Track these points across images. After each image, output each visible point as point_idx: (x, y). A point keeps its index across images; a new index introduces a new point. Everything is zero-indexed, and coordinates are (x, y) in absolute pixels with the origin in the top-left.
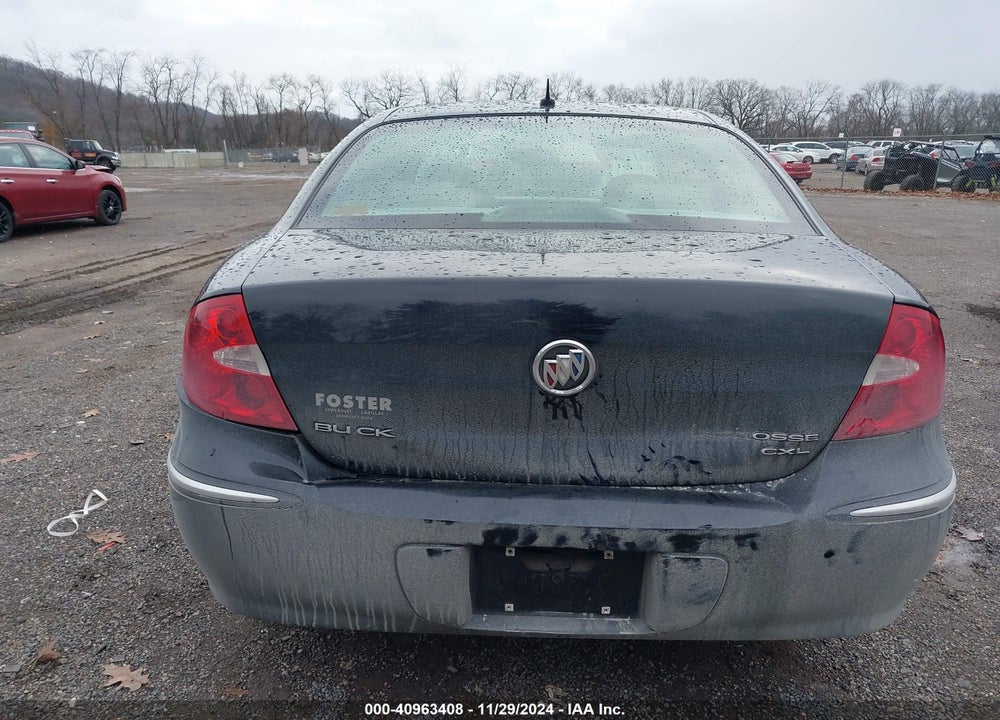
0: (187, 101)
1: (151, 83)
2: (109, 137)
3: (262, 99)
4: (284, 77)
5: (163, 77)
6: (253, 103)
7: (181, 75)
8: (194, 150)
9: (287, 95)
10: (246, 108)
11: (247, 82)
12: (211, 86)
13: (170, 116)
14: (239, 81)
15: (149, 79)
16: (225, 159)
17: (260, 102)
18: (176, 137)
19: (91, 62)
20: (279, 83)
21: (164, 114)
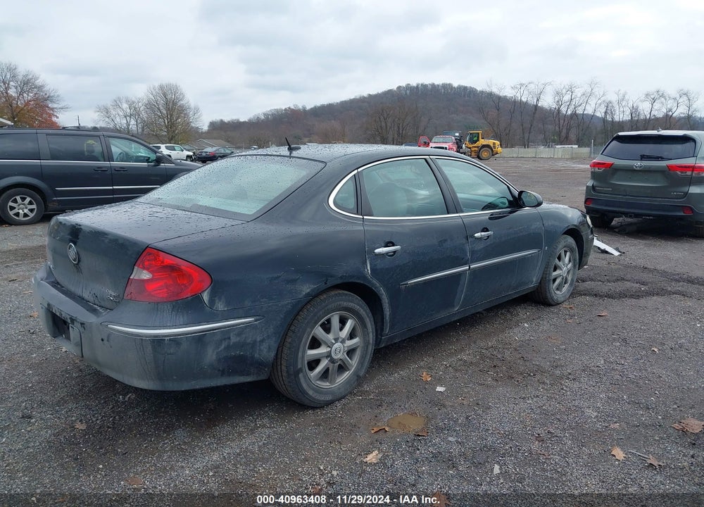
0: (580, 111)
1: (558, 102)
2: (524, 138)
3: (637, 110)
4: (658, 92)
5: (567, 98)
6: (628, 112)
7: (579, 95)
8: (577, 146)
9: (657, 106)
10: (622, 115)
11: (627, 97)
12: (599, 101)
13: (566, 122)
14: (621, 97)
15: (557, 99)
16: (591, 153)
17: (634, 110)
18: (567, 137)
19: (522, 91)
20: (652, 97)
21: (562, 121)
